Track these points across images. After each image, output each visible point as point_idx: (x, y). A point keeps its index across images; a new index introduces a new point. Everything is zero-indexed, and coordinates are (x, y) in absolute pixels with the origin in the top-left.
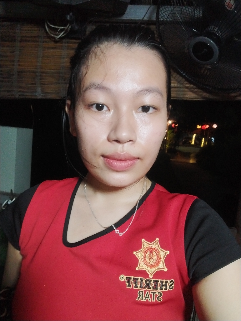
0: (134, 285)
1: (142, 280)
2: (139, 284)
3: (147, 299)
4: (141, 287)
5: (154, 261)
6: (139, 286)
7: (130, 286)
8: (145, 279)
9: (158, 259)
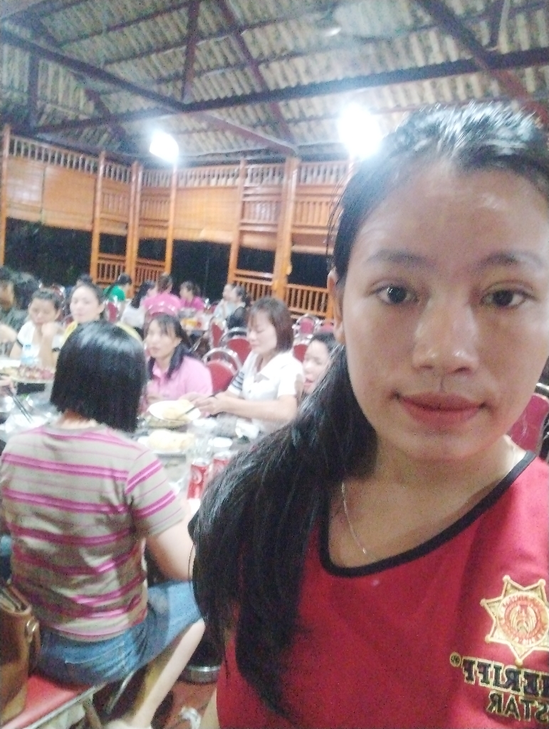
0: (481, 677)
1: (498, 669)
2: (491, 677)
3: (509, 713)
4: (496, 683)
5: (529, 629)
6: (492, 681)
7: (472, 680)
8: (505, 666)
9: (539, 625)
